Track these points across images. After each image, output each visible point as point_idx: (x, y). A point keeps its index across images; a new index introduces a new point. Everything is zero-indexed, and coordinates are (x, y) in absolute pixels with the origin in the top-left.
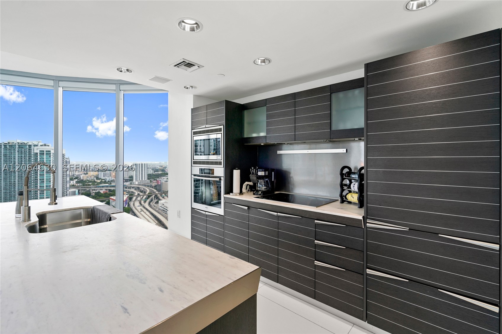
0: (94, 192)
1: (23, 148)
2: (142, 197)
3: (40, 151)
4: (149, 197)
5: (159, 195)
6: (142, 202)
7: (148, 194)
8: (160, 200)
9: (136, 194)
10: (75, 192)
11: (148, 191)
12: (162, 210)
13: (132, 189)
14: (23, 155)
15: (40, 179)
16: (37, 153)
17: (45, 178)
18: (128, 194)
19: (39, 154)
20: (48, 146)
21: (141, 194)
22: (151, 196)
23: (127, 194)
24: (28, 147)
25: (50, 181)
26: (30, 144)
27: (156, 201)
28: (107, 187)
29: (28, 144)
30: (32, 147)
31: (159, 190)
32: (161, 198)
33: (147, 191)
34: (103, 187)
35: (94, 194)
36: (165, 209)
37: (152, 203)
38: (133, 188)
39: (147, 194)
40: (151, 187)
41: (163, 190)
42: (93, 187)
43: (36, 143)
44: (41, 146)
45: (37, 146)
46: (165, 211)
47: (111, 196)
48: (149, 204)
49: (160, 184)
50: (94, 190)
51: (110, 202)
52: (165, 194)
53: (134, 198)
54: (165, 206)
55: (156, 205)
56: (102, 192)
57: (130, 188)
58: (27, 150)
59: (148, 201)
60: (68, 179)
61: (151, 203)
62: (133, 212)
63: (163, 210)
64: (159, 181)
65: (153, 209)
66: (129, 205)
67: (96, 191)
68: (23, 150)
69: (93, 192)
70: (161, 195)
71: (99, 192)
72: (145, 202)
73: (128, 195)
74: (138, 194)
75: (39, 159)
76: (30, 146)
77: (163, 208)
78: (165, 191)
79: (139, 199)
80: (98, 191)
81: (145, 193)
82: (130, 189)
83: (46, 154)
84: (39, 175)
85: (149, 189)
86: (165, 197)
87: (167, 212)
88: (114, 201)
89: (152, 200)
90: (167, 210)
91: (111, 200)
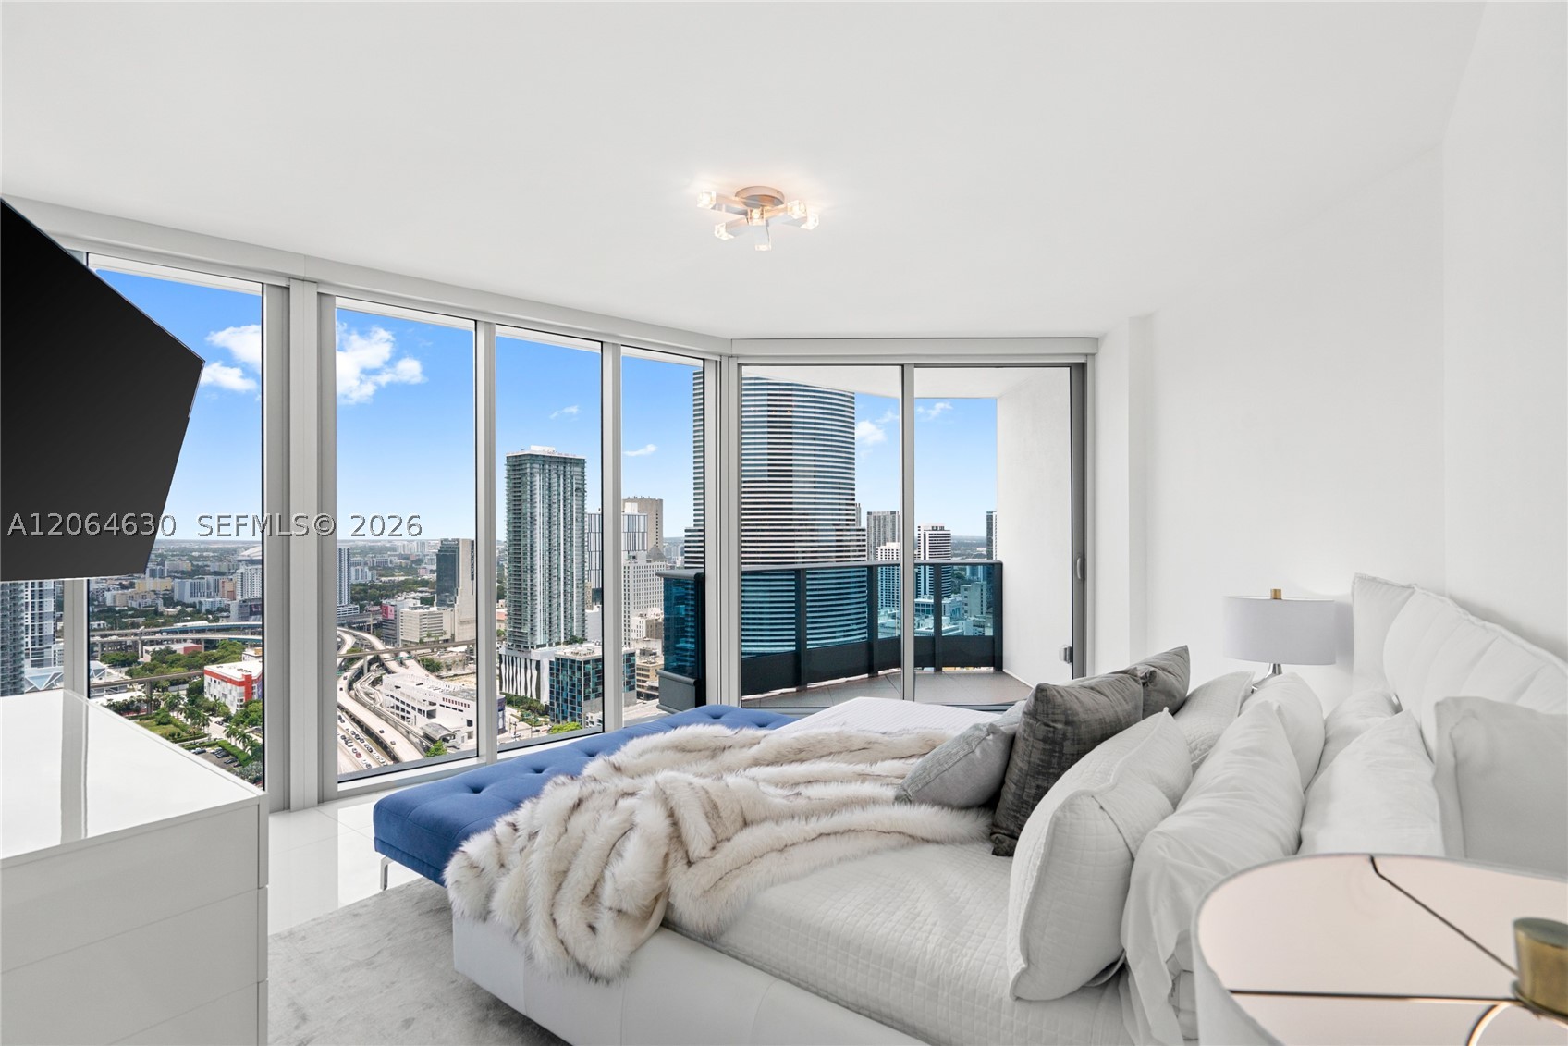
0: (150, 648)
5: (386, 656)
7: (348, 652)
8: (389, 673)
12: (392, 707)
22: (359, 659)
27: (373, 676)
28: (201, 631)
31: (388, 638)
32: (392, 665)
34: (184, 631)
36: (403, 702)
37: (359, 685)
40: (359, 629)
41: (401, 638)
42: (147, 634)
46: (403, 710)
48: (350, 687)
49: (391, 617)
50: (151, 643)
51: (206, 685)
52: (409, 653)
54: (402, 694)
55: (372, 690)
56: (179, 648)
61: (357, 685)
63: (398, 708)
64: (390, 608)
65: (364, 704)
67: (158, 648)
69: (148, 652)
70: (396, 656)
71: (168, 651)
77: (398, 700)
78: (410, 642)
80: (164, 647)
85: (353, 636)
86: (407, 662)
87: (408, 713)
88: (218, 681)
89: (360, 674)
90: (408, 705)
91: (207, 678)
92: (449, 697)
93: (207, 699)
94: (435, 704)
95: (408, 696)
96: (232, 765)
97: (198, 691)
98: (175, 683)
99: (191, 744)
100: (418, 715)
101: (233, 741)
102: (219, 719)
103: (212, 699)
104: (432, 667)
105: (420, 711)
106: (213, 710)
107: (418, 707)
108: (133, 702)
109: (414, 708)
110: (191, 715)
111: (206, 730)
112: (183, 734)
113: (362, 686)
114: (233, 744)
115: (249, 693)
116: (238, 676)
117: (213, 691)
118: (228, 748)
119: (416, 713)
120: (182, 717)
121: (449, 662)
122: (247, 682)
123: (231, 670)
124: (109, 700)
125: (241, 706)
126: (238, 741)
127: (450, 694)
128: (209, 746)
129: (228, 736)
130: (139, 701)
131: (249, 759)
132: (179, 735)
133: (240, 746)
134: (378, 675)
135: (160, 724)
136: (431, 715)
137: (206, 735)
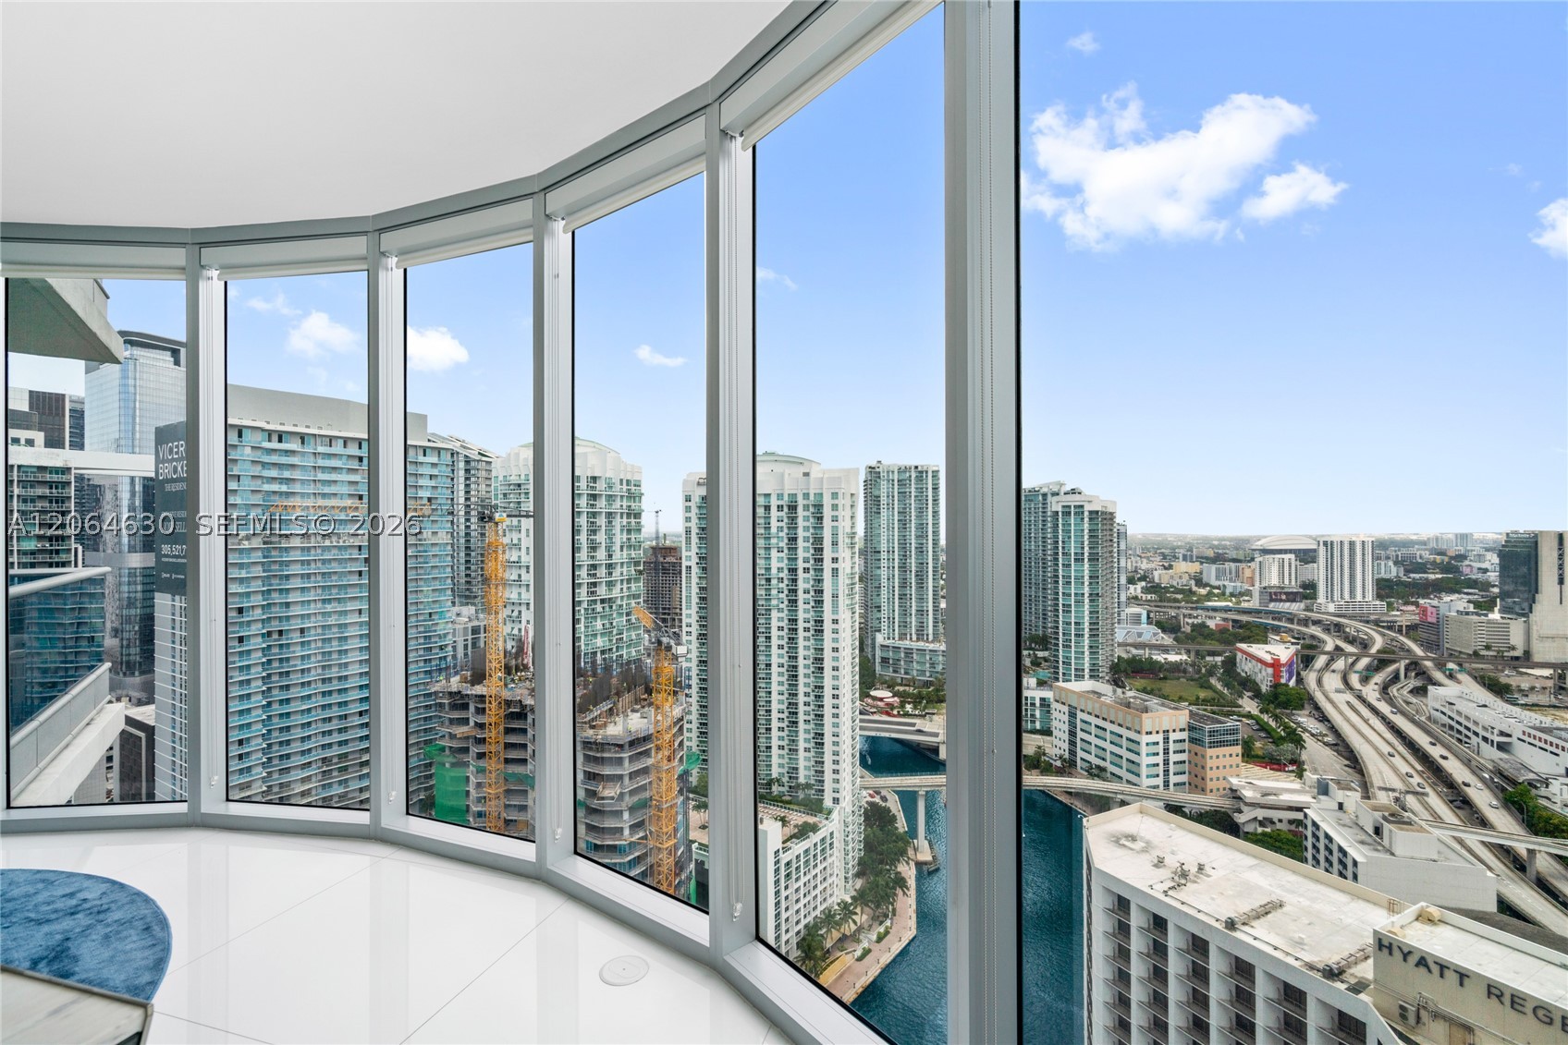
0: (1190, 621)
1: (1032, 501)
2: (1350, 660)
3: (1063, 507)
4: (1381, 663)
5: (1428, 664)
6: (1354, 679)
7: (1379, 652)
8: (1434, 684)
9: (1329, 647)
10: (1139, 615)
11: (1379, 642)
12: (1444, 725)
13: (1313, 627)
14: (1033, 518)
15: (1063, 576)
16: (1057, 512)
17: (1073, 574)
18: (1298, 644)
19: (1060, 514)
20: (1080, 493)
21: (1349, 649)
22: (1394, 661)
23: (1293, 644)
24: (1040, 498)
25: (1083, 583)
26: (1045, 490)
27: (1414, 683)
28: (1227, 610)
29: (1042, 491)
30: (1049, 496)
31: (1431, 644)
32: (1438, 675)
33: (1372, 640)
34: (1215, 609)
35: (1188, 629)
36: (1459, 723)
37: (1395, 690)
38: (1316, 623)
39: (1374, 650)
40: (1390, 628)
41: (1447, 645)
42: (1187, 608)
43: (1056, 490)
44: (1065, 494)
45: (1058, 494)
46: (1459, 732)
47: (1242, 641)
48: (1384, 689)
49: (1432, 619)
50: (1190, 616)
51: (1238, 660)
52: (1461, 665)
53: (1321, 661)
54: (1459, 713)
55: (1414, 700)
56: (1212, 624)
57: (1305, 622)
58: (1040, 505)
59: (1379, 678)
60: (1123, 580)
61: (1393, 690)
62: (1317, 708)
63: (1451, 728)
64: (1430, 609)
65: (1403, 714)
66: (1300, 680)
67: (1196, 621)
68: (1033, 505)
69: (1188, 624)
70: (1441, 666)
71: (1203, 625)
72: (1365, 680)
73: (1299, 647)
74: (1338, 648)
75: (1060, 525)
76: (1045, 495)
77: (1450, 717)
78: (1460, 652)
79: (1340, 664)
80: (1200, 621)
81: (1365, 645)
82: (1306, 625)
83: (1075, 514)
84: (1060, 565)
85: (1383, 635)
86: (1460, 676)
87: (1466, 736)
88: (1248, 658)
89: (1395, 678)
90: (1468, 729)
91: (1239, 655)
92: (1533, 732)
93: (1239, 674)
94: (1510, 736)
95: (1467, 718)
96: (1266, 740)
97: (1230, 664)
98: (1213, 654)
99: (1229, 711)
100: (1483, 744)
101: (1265, 717)
102: (1249, 694)
103: (1243, 674)
104: (1500, 690)
105: (1485, 739)
106: (1248, 684)
107: (1482, 733)
108: (1181, 664)
109: (1476, 734)
110: (1227, 685)
111: (1240, 702)
112: (1221, 700)
113: (1401, 692)
114: (1266, 720)
115: (1277, 675)
116: (1268, 658)
117: (1245, 667)
118: (1261, 723)
119: (1480, 740)
120: (1219, 686)
121: (1525, 686)
122: (1276, 665)
123: (1258, 650)
124: (1165, 659)
125: (1271, 686)
126: (1271, 719)
127: (1534, 728)
128: (1243, 716)
129: (1261, 712)
130: (1186, 664)
131: (1282, 738)
132: (1218, 700)
133: (1273, 724)
134: (1418, 683)
135: (1201, 687)
136: (1502, 747)
137: (1240, 706)
